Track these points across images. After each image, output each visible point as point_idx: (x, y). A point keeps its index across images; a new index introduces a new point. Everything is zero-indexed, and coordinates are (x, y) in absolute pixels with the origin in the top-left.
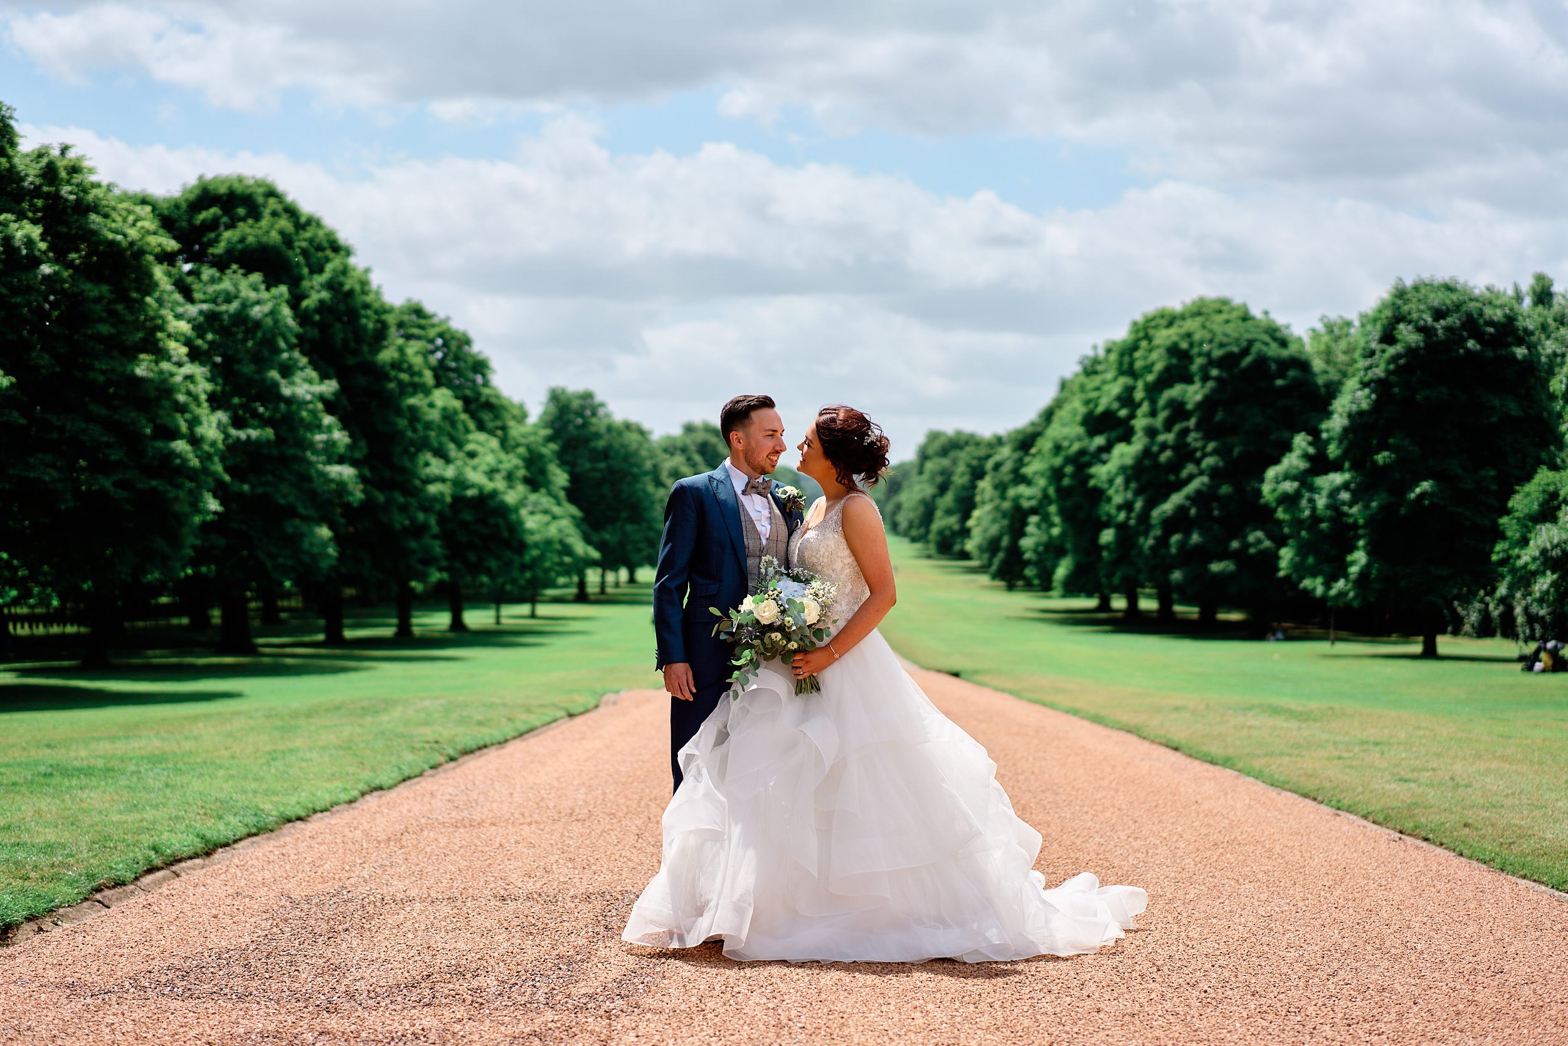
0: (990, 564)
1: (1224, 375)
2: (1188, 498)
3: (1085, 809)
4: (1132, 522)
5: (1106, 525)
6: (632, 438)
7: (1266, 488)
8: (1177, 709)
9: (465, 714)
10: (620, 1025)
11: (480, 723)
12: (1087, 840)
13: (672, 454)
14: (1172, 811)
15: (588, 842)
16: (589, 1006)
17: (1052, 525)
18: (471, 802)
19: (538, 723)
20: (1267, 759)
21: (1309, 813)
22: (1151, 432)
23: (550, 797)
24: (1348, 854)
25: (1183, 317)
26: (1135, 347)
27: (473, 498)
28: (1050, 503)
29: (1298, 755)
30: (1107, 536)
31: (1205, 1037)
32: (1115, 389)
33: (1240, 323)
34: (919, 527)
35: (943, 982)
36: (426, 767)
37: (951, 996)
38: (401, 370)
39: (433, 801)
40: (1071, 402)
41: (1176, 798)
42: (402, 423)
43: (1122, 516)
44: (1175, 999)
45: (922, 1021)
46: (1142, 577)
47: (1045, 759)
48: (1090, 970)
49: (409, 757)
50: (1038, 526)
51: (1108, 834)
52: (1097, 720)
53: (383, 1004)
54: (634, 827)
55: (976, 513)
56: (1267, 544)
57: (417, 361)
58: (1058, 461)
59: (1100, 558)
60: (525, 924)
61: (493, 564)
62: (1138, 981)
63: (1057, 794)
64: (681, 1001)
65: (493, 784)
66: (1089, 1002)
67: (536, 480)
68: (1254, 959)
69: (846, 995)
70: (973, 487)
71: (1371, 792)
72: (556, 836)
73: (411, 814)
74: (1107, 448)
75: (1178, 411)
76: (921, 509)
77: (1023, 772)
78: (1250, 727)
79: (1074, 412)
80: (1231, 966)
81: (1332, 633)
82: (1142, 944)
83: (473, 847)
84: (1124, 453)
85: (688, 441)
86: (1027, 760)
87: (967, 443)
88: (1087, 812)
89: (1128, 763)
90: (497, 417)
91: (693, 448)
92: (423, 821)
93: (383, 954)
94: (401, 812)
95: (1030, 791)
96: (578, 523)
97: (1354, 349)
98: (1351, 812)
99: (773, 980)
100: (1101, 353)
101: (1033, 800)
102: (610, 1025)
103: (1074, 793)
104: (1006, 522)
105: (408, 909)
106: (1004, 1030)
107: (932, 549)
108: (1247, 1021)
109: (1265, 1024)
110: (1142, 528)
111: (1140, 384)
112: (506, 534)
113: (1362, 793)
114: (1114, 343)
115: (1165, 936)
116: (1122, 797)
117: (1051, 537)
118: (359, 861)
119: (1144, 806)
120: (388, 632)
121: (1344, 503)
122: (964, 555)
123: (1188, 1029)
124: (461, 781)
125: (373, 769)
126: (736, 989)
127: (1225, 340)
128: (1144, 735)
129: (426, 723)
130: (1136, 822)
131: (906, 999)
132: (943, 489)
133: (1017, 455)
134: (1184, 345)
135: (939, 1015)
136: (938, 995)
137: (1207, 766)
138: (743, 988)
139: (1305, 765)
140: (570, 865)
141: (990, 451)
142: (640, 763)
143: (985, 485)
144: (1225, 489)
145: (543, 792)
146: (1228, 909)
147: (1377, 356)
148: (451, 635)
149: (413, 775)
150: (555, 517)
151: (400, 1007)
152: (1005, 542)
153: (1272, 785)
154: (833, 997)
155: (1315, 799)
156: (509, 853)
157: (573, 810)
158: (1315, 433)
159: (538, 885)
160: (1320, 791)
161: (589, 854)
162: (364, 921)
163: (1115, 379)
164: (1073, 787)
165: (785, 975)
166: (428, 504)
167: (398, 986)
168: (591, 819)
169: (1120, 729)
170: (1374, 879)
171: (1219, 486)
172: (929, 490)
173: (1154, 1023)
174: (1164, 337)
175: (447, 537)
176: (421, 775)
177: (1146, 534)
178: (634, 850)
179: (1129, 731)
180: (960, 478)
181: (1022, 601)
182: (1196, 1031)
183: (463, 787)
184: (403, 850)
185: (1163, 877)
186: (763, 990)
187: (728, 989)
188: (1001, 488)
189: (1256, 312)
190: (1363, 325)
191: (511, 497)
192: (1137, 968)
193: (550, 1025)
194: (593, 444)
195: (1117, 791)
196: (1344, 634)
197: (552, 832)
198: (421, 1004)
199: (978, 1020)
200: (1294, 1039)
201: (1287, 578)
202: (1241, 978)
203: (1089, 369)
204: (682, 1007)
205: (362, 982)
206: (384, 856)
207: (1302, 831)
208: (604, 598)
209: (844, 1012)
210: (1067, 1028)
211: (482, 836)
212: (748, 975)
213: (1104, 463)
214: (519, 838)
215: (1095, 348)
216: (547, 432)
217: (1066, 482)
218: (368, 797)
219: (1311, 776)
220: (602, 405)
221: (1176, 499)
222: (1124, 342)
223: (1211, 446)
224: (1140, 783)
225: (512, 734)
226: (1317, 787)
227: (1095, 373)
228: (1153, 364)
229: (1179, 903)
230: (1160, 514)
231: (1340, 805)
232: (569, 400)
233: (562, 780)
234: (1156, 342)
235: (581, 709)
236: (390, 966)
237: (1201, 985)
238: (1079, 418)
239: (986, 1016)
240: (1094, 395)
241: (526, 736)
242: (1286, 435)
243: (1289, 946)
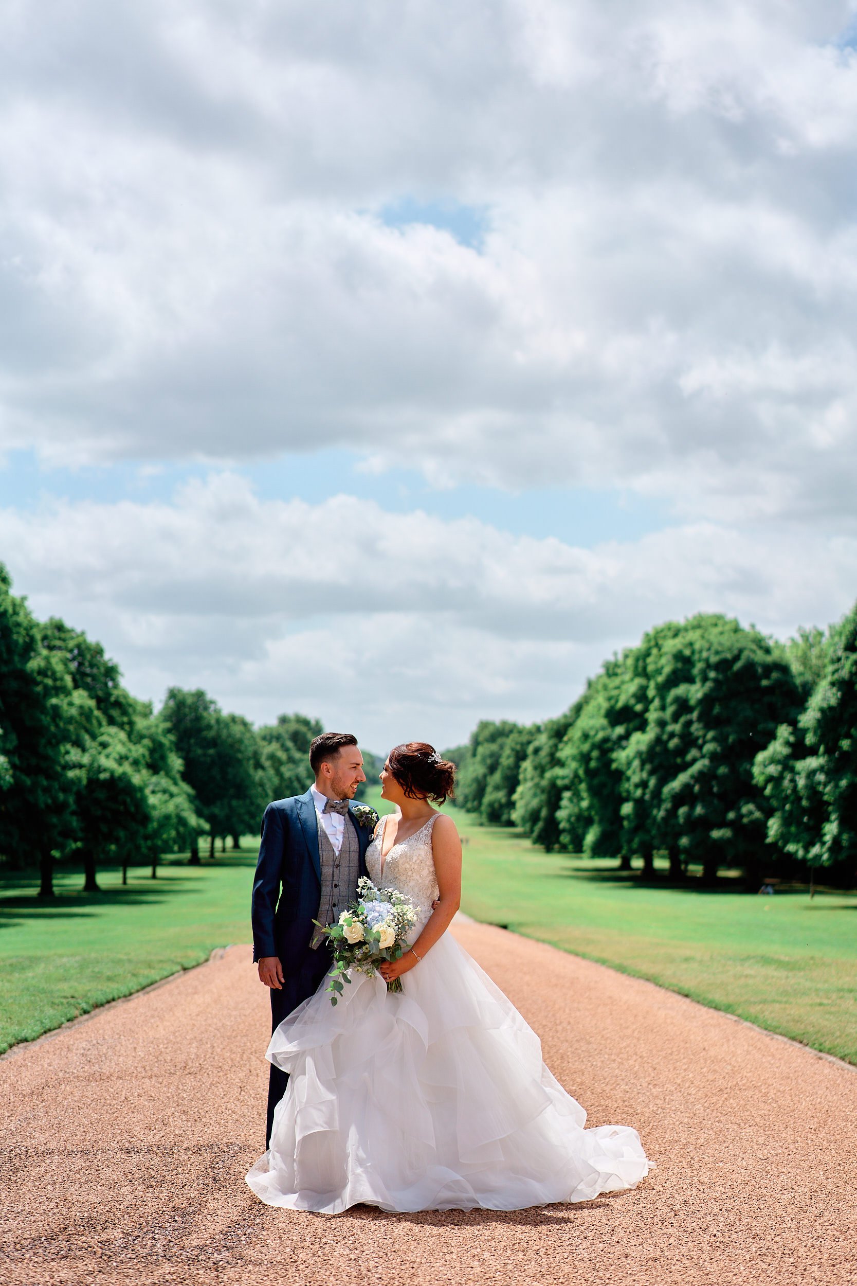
0: (532, 831)
1: (720, 677)
2: (692, 777)
3: (613, 1057)
4: (647, 797)
5: (627, 800)
6: (237, 730)
7: (756, 770)
8: (687, 960)
9: (96, 970)
10: (226, 1277)
11: (109, 979)
12: (615, 1088)
13: (270, 742)
14: (684, 1058)
15: (198, 1095)
16: (200, 1258)
17: (582, 799)
18: (101, 1057)
19: (158, 978)
20: (761, 1006)
21: (797, 1056)
22: (662, 724)
23: (168, 1051)
24: (829, 1098)
25: (686, 630)
26: (647, 654)
27: (105, 781)
28: (581, 782)
29: (786, 1002)
30: (627, 809)
31: (715, 1281)
32: (632, 687)
33: (732, 634)
34: (474, 800)
35: (497, 1230)
36: (63, 1019)
37: (503, 1244)
38: (46, 676)
39: (69, 1055)
40: (596, 699)
41: (688, 1045)
42: (46, 720)
43: (639, 793)
44: (690, 1244)
45: (479, 1269)
46: (656, 842)
47: (579, 1010)
48: (619, 1216)
49: (50, 1012)
50: (571, 800)
51: (632, 1081)
52: (621, 969)
53: (27, 1256)
54: (237, 1080)
55: (520, 789)
56: (758, 815)
57: (59, 668)
58: (586, 747)
59: (622, 826)
60: (146, 1176)
61: (122, 834)
62: (658, 1226)
63: (589, 1043)
64: (277, 1252)
65: (119, 1038)
66: (618, 1247)
67: (156, 765)
68: (754, 1202)
69: (416, 1245)
70: (517, 766)
71: (847, 1035)
72: (172, 1089)
73: (51, 1068)
74: (626, 736)
75: (683, 706)
76: (474, 786)
77: (561, 1023)
78: (746, 976)
79: (599, 708)
80: (735, 1210)
81: (812, 888)
82: (662, 1189)
83: (103, 1101)
84: (640, 741)
85: (282, 731)
86: (564, 1011)
87: (511, 731)
88: (614, 1060)
89: (647, 1012)
90: (125, 713)
91: (286, 736)
92: (61, 1074)
93: (27, 1206)
94: (42, 1065)
95: (567, 1041)
96: (191, 799)
97: (825, 656)
98: (831, 1054)
99: (355, 1231)
100: (620, 658)
101: (570, 1049)
102: (217, 1276)
103: (603, 1042)
104: (544, 797)
105: (48, 1161)
106: (548, 1277)
107: (484, 819)
108: (749, 1264)
109: (765, 1266)
110: (655, 802)
111: (652, 684)
112: (132, 809)
113: (840, 1037)
114: (631, 651)
115: (681, 1182)
116: (643, 1045)
117: (581, 810)
118: (7, 1114)
119: (660, 1053)
120: (33, 892)
121: (819, 783)
122: (511, 824)
123: (701, 1273)
124: (93, 1035)
125: (19, 1024)
126: (324, 1240)
127: (720, 649)
128: (660, 983)
129: (65, 979)
130: (655, 1069)
131: (466, 1247)
132: (492, 769)
133: (552, 742)
134: (687, 652)
135: (494, 1263)
136: (493, 1244)
137: (712, 1012)
138: (329, 1239)
139: (792, 1012)
140: (184, 1118)
141: (530, 738)
142: (243, 1017)
143: (527, 765)
144: (722, 770)
145: (161, 1046)
146: (732, 1152)
147: (842, 661)
148: (85, 894)
149: (52, 1028)
150: (172, 796)
151: (41, 1259)
152: (544, 813)
153: (766, 1029)
154: (404, 1247)
155: (801, 1042)
156: (133, 1106)
157: (186, 1063)
158: (793, 723)
159: (157, 1138)
160: (805, 1035)
161: (201, 1106)
162: (11, 1173)
163: (632, 680)
164: (603, 1037)
165: (364, 1225)
166: (67, 786)
167: (40, 1238)
168: (202, 1072)
169: (640, 977)
170: (851, 1121)
171: (717, 768)
172: (481, 770)
173: (673, 1268)
174: (671, 645)
175: (83, 813)
176: (59, 1027)
177: (659, 807)
178: (237, 1103)
179: (648, 980)
180: (506, 760)
181: (559, 862)
182: (707, 1275)
183: (95, 1042)
184: (44, 1104)
185: (678, 1123)
186: (346, 1241)
187: (318, 1240)
188: (541, 770)
189: (745, 625)
190: (832, 636)
191: (136, 780)
192: (658, 1213)
193: (167, 1277)
194: (205, 733)
195: (638, 1039)
196: (820, 888)
197: (168, 1086)
198: (59, 1256)
199: (526, 1267)
200: (788, 1281)
201: (774, 844)
202: (744, 1222)
203: (611, 672)
204: (278, 1259)
205: (10, 1234)
206: (28, 1109)
207: (791, 1075)
208: (213, 862)
209: (414, 1262)
210: (601, 1274)
211: (110, 1089)
212: (334, 1226)
213: (624, 748)
214: (141, 1092)
215: (615, 654)
216: (168, 725)
217: (593, 764)
218: (15, 1049)
219: (798, 1021)
220: (212, 702)
221: (683, 778)
222: (639, 650)
223: (710, 735)
224: (658, 1032)
225: (136, 988)
226: (802, 1032)
227: (616, 675)
228: (662, 668)
229: (692, 1148)
230: (670, 791)
231: (822, 1047)
232: (184, 696)
233: (177, 1034)
234: (664, 650)
235: (194, 963)
236: (33, 1218)
237: (711, 1229)
238: (603, 712)
239: (533, 1263)
240: (614, 693)
241: (148, 989)
242: (771, 725)
243: (783, 1189)
